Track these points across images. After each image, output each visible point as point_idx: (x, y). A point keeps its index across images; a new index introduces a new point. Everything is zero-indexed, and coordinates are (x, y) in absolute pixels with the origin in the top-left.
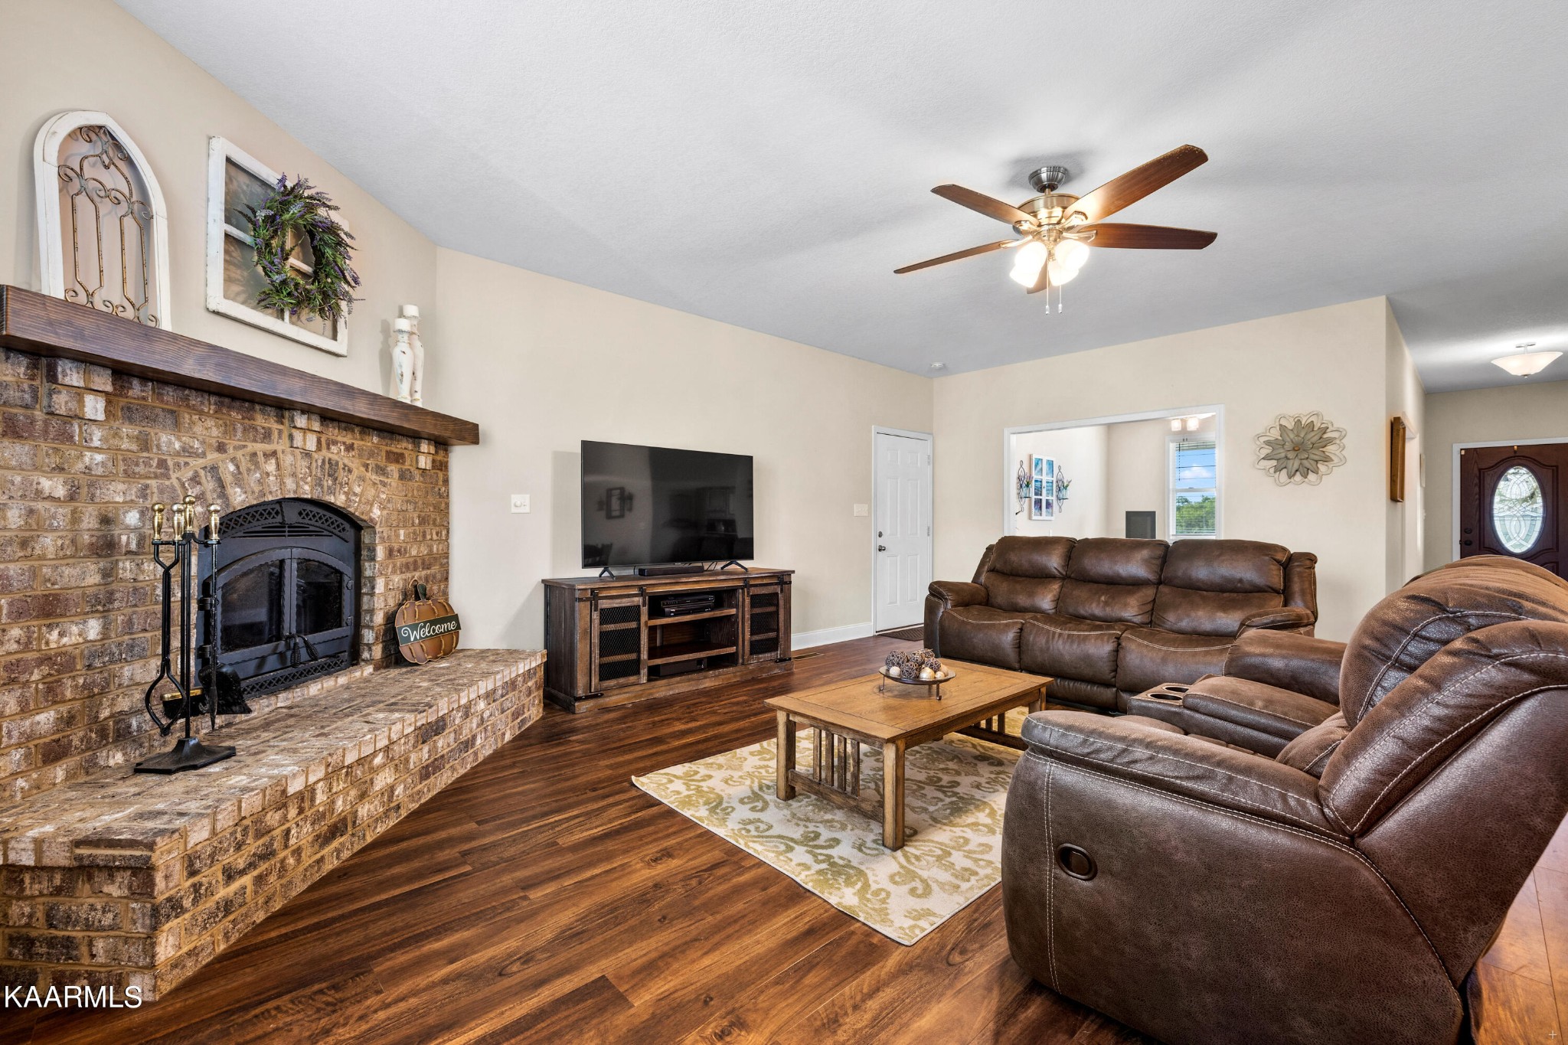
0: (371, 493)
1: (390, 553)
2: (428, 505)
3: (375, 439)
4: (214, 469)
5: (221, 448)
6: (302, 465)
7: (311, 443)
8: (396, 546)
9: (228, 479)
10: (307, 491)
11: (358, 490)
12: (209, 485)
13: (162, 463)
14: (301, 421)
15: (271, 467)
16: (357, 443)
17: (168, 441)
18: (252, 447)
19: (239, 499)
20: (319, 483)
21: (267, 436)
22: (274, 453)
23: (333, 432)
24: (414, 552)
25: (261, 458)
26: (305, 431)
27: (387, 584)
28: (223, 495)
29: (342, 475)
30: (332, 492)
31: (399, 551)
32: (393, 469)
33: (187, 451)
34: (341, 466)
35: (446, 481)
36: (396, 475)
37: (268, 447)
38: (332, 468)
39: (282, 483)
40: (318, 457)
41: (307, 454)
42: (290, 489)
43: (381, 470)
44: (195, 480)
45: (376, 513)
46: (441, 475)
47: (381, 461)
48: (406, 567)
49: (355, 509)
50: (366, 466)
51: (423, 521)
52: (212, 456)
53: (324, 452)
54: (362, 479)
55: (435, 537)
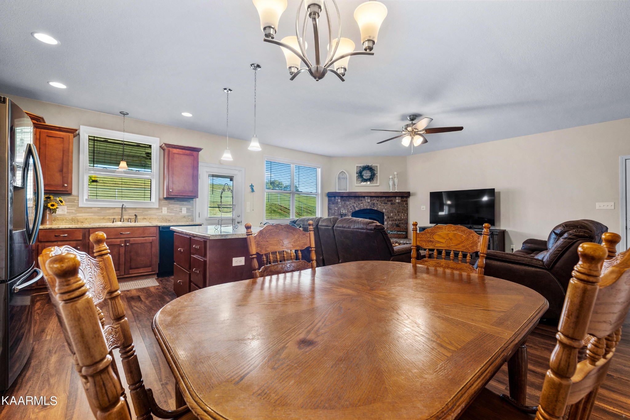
0: (383, 207)
1: (388, 218)
2: (400, 209)
3: (384, 198)
4: (353, 206)
5: (355, 203)
6: (367, 204)
7: (369, 201)
8: (390, 216)
9: (355, 207)
10: (369, 208)
11: (379, 207)
12: (352, 208)
13: (347, 206)
14: (366, 198)
15: (362, 205)
16: (379, 200)
17: (348, 203)
18: (359, 202)
19: (357, 209)
20: (371, 206)
21: (362, 200)
22: (362, 203)
23: (374, 198)
24: (395, 218)
25: (360, 204)
26: (368, 199)
27: (387, 223)
28: (355, 209)
29: (375, 205)
30: (373, 207)
31: (391, 217)
32: (390, 203)
33: (350, 204)
34: (375, 203)
35: (407, 204)
36: (390, 204)
37: (362, 202)
38: (374, 204)
39: (364, 207)
40: (371, 203)
41: (369, 202)
42: (365, 207)
43: (385, 203)
44: (351, 207)
45: (384, 210)
46: (405, 203)
47: (386, 202)
48: (393, 220)
49: (379, 210)
50: (382, 203)
51: (398, 212)
52: (353, 204)
53: (372, 202)
54: (380, 205)
55: (402, 215)
